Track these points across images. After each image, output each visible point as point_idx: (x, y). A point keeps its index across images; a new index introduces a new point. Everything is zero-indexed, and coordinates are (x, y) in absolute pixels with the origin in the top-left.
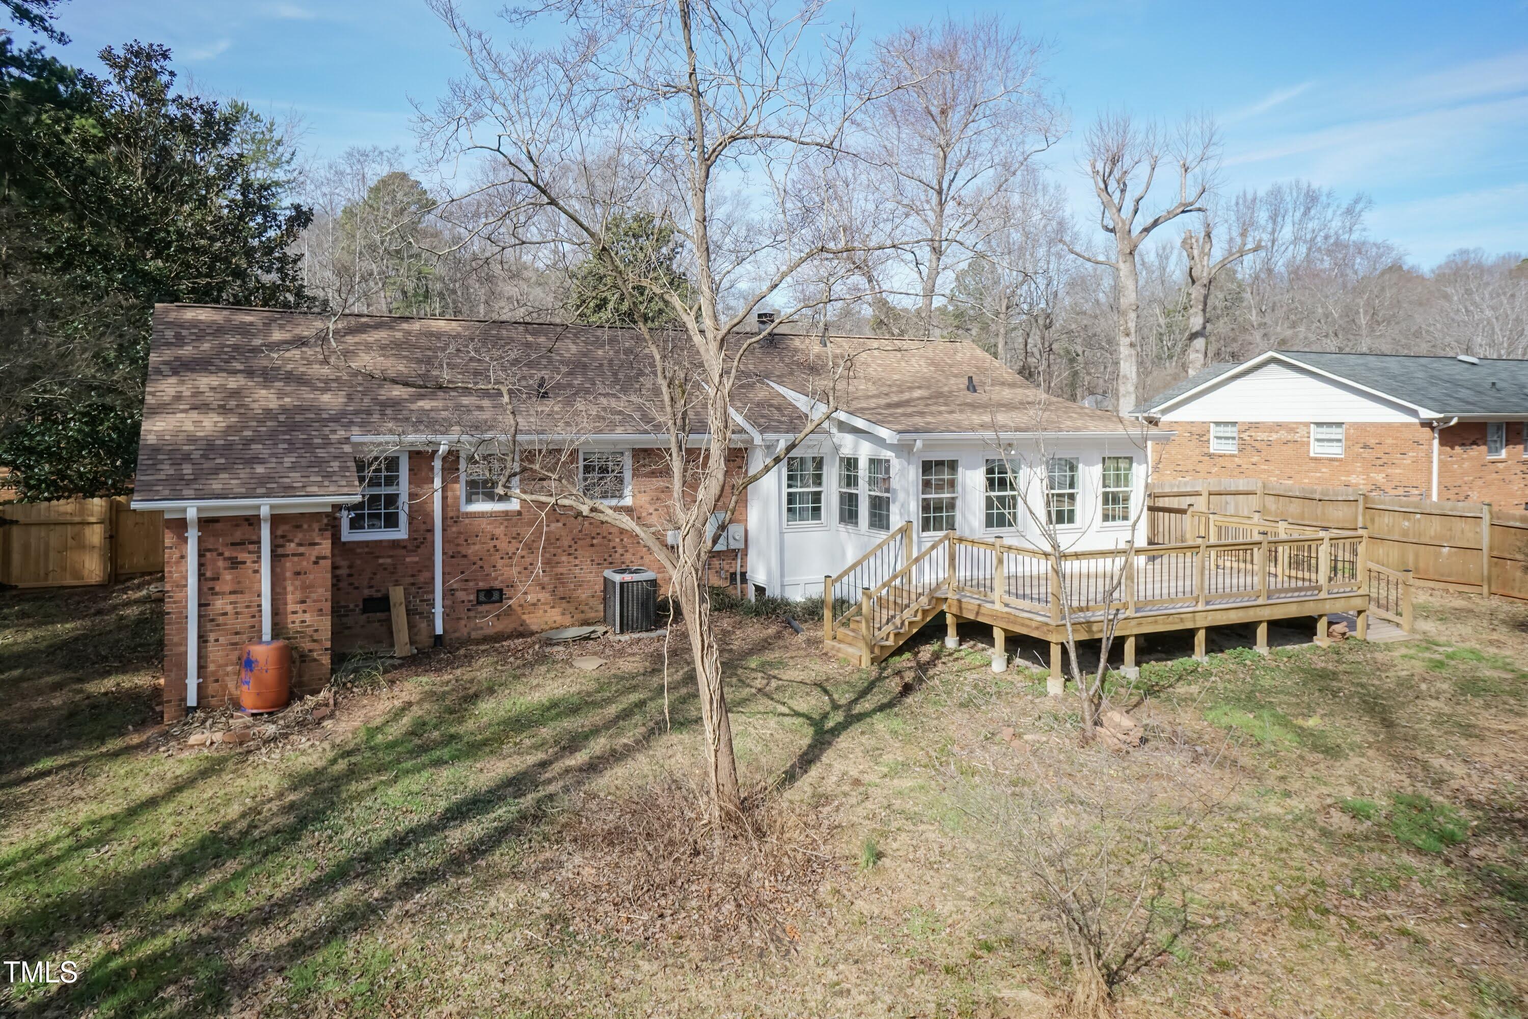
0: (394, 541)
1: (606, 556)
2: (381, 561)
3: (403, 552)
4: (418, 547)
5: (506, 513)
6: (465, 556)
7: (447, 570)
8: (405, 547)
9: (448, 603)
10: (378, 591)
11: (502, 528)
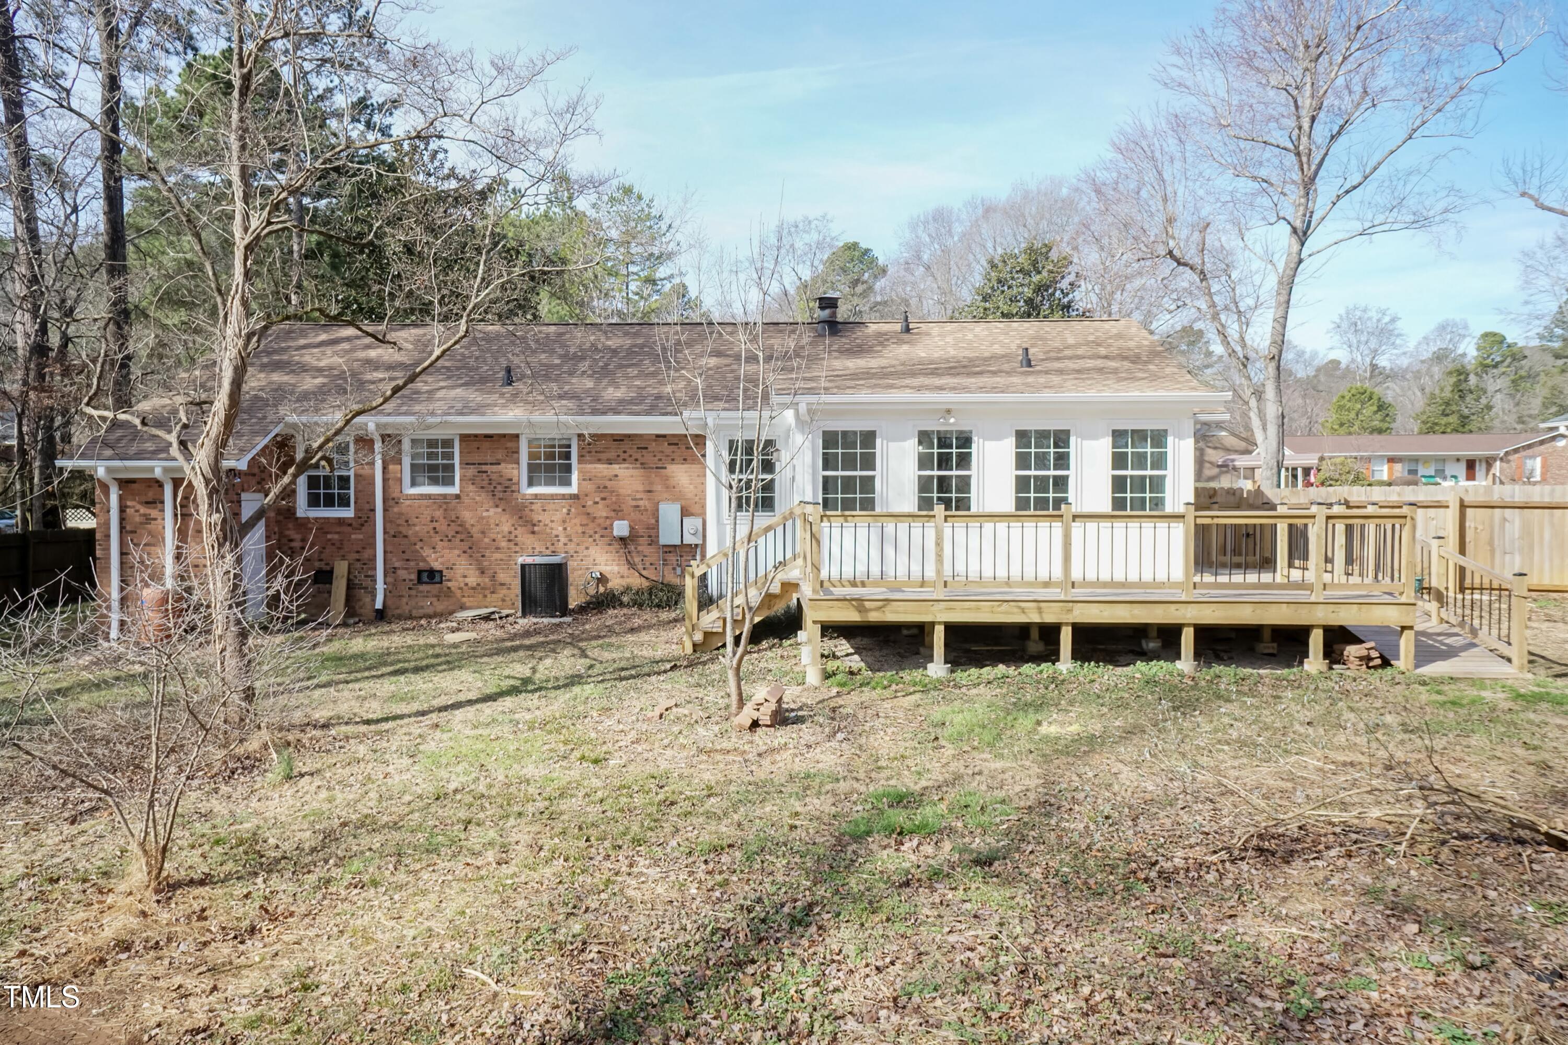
0: (339, 519)
1: (549, 544)
2: (329, 536)
3: (349, 529)
4: (362, 525)
5: (445, 496)
6: (406, 536)
7: (389, 549)
8: (350, 525)
9: (389, 580)
10: (327, 564)
11: (441, 511)
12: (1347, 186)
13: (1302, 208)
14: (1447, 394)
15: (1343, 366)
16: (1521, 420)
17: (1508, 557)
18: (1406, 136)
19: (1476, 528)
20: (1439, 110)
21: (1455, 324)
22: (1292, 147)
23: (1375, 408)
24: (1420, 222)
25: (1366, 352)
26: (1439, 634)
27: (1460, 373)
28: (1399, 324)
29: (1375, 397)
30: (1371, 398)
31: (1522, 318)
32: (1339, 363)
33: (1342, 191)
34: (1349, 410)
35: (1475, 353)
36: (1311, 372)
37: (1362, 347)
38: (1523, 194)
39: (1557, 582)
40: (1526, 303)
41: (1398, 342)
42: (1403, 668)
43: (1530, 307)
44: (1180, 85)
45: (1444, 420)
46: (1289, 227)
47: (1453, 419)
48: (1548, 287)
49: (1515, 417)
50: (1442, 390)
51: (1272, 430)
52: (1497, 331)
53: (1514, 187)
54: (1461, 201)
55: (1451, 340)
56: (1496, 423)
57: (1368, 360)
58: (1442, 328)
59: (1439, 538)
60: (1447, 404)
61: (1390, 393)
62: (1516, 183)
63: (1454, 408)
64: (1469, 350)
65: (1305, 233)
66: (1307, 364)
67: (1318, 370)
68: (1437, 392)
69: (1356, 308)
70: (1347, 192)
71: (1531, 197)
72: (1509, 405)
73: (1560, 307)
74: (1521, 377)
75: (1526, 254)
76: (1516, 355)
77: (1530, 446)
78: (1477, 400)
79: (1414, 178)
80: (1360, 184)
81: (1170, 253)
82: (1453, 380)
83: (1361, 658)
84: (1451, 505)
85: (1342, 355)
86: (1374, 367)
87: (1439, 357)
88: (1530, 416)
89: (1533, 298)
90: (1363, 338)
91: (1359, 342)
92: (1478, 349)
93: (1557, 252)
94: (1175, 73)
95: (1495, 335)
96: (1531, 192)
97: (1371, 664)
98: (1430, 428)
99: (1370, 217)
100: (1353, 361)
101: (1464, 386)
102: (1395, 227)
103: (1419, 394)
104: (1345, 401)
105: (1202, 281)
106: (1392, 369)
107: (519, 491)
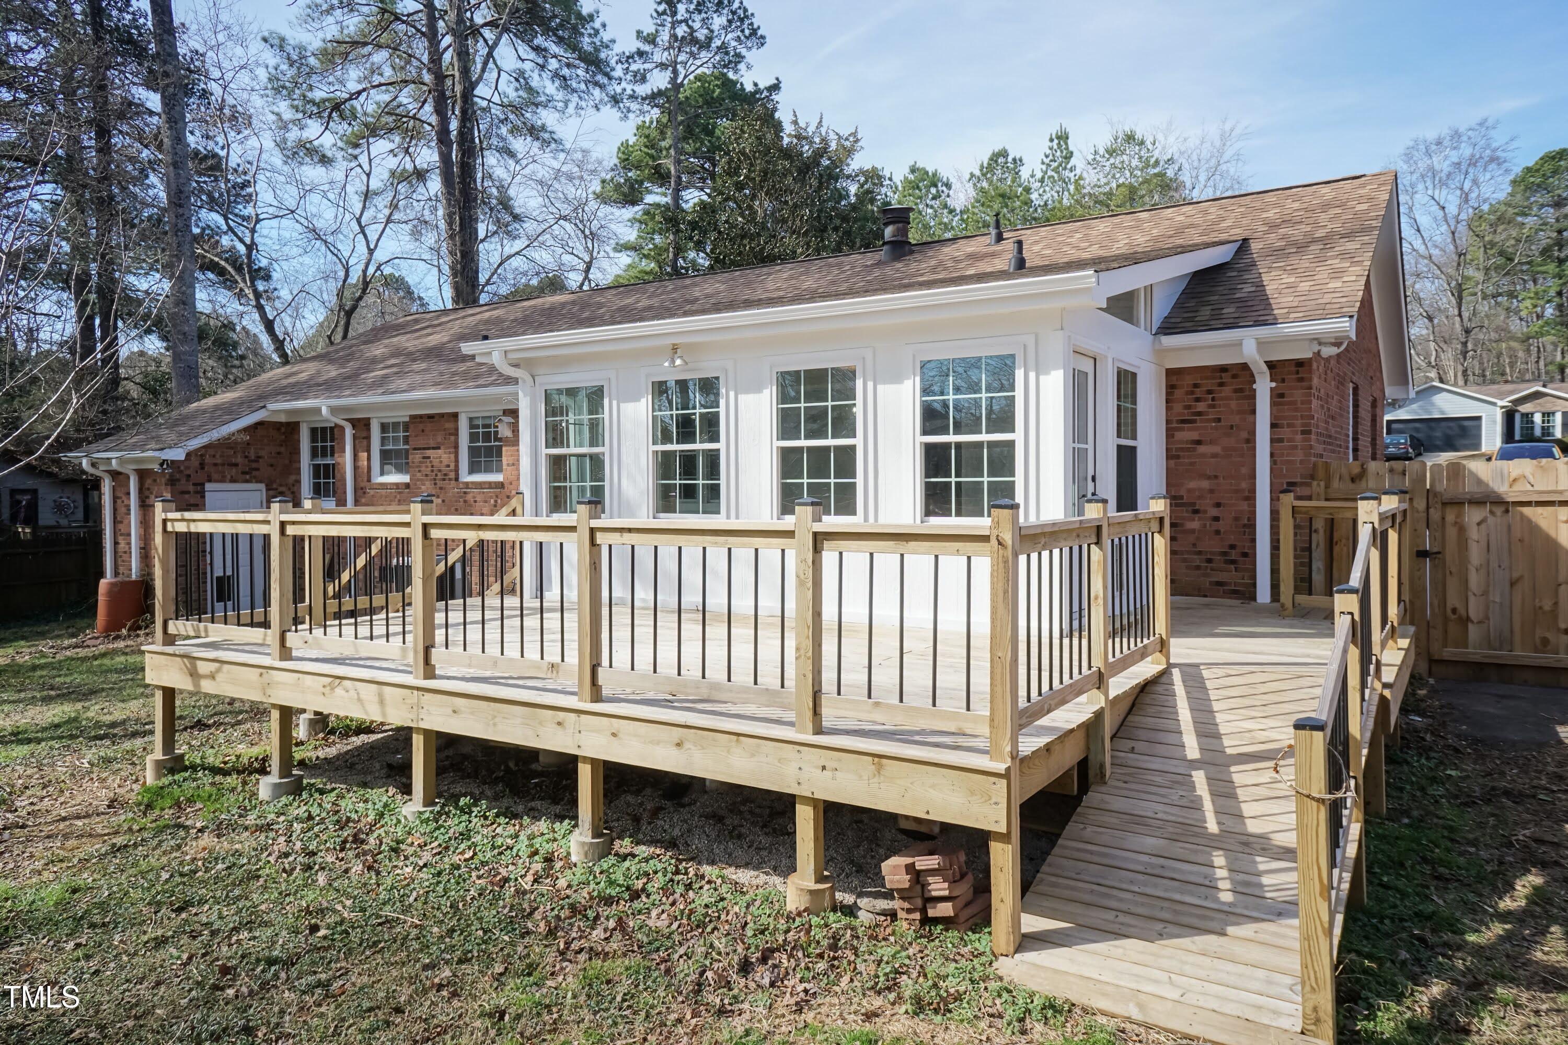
83: (901, 894)
107: (457, 479)
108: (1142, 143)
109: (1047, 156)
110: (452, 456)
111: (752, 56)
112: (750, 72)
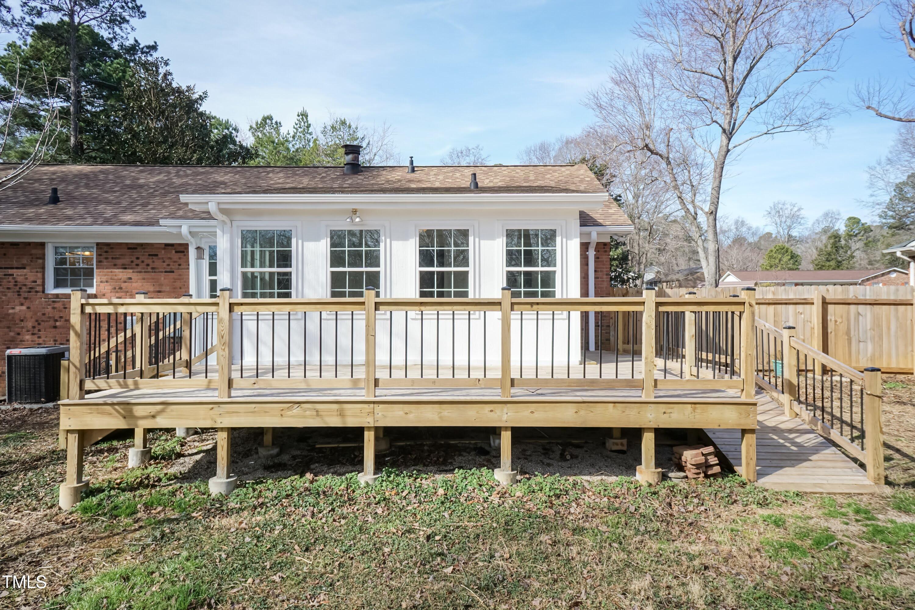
12: (757, 102)
13: (728, 117)
14: (829, 249)
15: (774, 236)
16: (870, 263)
17: (862, 344)
18: (794, 71)
19: (836, 321)
20: (814, 54)
21: (833, 213)
22: (721, 77)
23: (789, 257)
24: (804, 125)
25: (785, 227)
26: (791, 431)
27: (836, 237)
28: (802, 212)
29: (789, 251)
30: (787, 252)
31: (870, 204)
32: (771, 234)
33: (754, 105)
34: (775, 258)
35: (844, 229)
36: (756, 239)
37: (783, 224)
38: (868, 108)
39: (903, 366)
40: (872, 196)
41: (802, 221)
42: (744, 478)
43: (874, 198)
44: (649, 36)
45: (828, 264)
46: (720, 129)
47: (833, 263)
48: (883, 187)
49: (867, 261)
50: (826, 247)
51: (712, 259)
52: (856, 216)
53: (862, 103)
54: (829, 111)
55: (831, 221)
56: (857, 265)
57: (786, 231)
58: (826, 215)
59: (790, 328)
60: (829, 254)
61: (799, 250)
62: (864, 101)
63: (833, 257)
64: (841, 227)
65: (731, 133)
66: (754, 234)
67: (761, 238)
68: (824, 248)
69: (779, 203)
70: (757, 106)
71: (873, 109)
72: (863, 255)
73: (891, 199)
74: (869, 242)
75: (870, 168)
76: (867, 230)
77: (876, 277)
78: (846, 252)
79: (800, 97)
80: (765, 101)
81: (647, 146)
82: (832, 241)
83: (698, 466)
84: (815, 302)
85: (771, 229)
86: (789, 236)
87: (825, 231)
88: (876, 261)
89: (875, 193)
90: (783, 220)
91: (781, 222)
92: (846, 226)
93: (888, 167)
94: (646, 28)
95: (855, 218)
96: (873, 106)
97: (710, 473)
98: (821, 267)
99: (771, 121)
100: (778, 232)
101: (838, 244)
102: (789, 129)
103: (814, 251)
104: (773, 253)
105: (667, 165)
106: (800, 237)
107: (43, 292)
108: (350, 127)
109: (296, 124)
110: (40, 275)
111: (134, 21)
112: (134, 32)
